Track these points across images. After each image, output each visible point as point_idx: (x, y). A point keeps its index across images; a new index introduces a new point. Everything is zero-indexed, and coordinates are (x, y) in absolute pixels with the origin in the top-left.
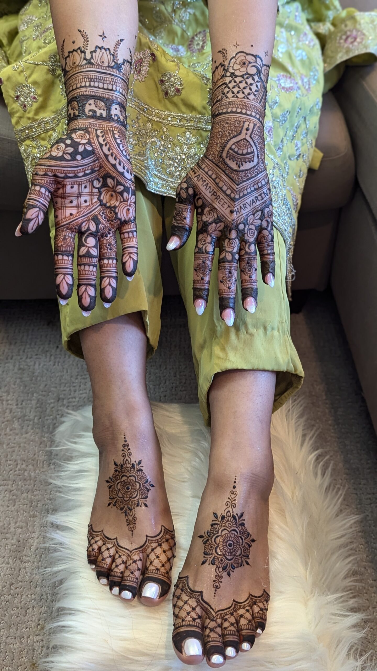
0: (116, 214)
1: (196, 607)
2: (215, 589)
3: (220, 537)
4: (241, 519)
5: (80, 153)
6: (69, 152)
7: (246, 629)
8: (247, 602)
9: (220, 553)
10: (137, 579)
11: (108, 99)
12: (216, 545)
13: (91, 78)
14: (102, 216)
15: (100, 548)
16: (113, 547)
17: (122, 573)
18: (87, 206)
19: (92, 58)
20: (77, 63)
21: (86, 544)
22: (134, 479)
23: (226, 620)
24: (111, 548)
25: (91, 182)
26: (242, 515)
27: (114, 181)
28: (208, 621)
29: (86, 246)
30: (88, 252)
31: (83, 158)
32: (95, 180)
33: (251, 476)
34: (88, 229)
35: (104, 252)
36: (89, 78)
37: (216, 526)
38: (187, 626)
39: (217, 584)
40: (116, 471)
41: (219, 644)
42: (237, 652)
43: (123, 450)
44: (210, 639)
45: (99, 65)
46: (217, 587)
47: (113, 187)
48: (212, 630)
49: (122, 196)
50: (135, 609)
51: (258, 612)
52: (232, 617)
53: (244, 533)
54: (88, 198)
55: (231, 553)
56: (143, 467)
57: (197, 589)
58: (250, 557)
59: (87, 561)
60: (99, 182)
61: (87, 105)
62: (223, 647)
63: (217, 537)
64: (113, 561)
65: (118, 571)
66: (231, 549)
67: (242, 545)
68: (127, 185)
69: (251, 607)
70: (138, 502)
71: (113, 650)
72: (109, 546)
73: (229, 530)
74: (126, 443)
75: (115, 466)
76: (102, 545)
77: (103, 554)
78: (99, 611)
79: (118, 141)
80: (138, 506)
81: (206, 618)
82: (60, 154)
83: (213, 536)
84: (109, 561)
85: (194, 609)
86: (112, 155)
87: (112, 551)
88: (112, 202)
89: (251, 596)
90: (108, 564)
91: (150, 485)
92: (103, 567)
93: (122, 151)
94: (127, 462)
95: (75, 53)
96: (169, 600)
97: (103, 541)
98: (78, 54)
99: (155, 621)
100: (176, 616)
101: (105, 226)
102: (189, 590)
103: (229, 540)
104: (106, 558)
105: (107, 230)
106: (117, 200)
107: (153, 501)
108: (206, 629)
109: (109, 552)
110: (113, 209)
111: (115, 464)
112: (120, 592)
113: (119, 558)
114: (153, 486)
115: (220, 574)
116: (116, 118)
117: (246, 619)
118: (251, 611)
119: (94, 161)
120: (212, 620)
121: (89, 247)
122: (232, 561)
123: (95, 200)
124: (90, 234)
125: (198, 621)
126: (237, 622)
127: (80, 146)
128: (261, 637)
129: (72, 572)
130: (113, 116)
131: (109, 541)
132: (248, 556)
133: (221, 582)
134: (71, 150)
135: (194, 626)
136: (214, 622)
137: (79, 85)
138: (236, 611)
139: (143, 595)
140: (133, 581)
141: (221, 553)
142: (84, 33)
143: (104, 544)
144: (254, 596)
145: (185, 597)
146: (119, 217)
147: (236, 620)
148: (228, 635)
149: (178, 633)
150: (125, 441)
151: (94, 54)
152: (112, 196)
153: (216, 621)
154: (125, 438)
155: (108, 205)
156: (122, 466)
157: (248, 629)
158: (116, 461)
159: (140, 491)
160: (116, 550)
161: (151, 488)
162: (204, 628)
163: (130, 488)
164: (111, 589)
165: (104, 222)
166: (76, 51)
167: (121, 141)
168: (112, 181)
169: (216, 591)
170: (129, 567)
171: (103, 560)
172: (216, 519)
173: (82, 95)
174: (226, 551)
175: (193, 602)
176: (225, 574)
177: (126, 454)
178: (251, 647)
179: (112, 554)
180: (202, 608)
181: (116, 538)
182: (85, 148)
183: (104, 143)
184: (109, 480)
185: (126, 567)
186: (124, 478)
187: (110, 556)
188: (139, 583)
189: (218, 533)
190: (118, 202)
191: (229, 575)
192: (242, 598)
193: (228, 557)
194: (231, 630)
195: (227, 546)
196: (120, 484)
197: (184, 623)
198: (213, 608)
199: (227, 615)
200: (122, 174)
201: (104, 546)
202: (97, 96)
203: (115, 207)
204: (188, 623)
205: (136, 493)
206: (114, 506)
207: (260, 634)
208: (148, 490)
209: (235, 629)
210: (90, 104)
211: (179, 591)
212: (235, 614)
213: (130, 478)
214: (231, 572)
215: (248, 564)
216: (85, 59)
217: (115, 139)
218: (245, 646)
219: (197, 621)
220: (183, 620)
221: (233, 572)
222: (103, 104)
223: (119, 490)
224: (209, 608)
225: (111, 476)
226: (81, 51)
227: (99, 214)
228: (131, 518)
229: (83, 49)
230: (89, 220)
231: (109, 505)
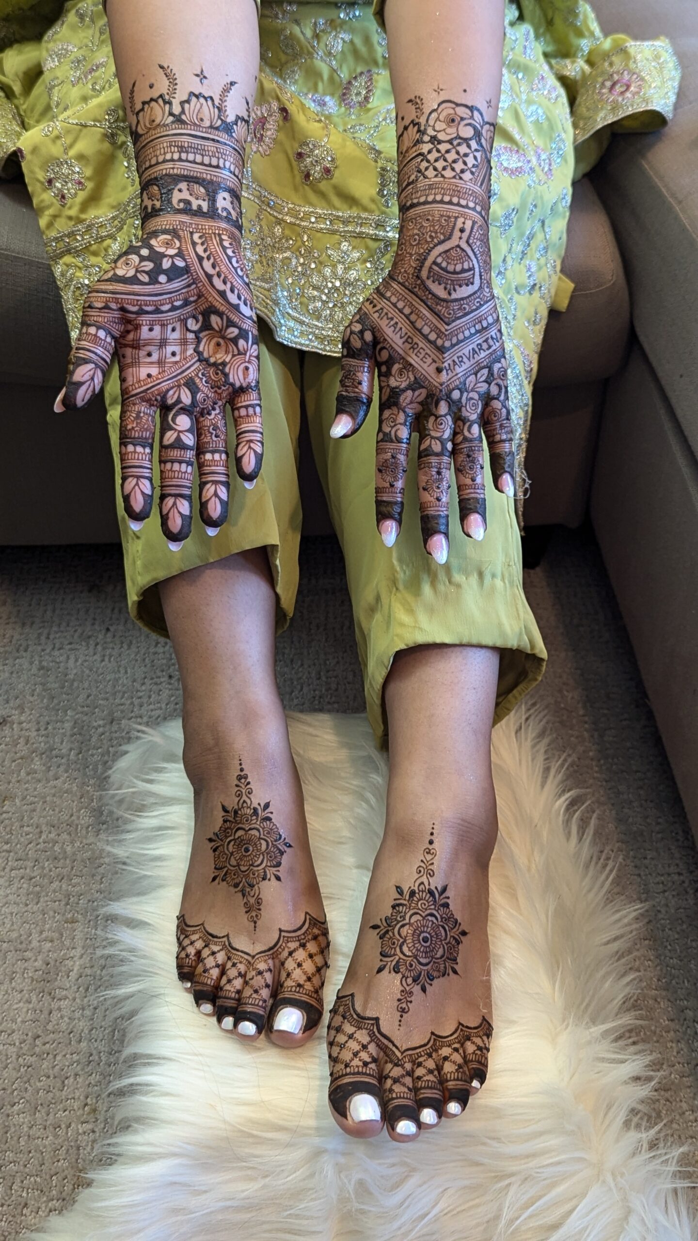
0: (226, 375)
1: (369, 1043)
2: (399, 1014)
3: (407, 927)
4: (444, 896)
5: (165, 272)
6: (147, 269)
7: (454, 1080)
8: (455, 1036)
9: (408, 953)
10: (265, 1001)
11: (211, 182)
12: (401, 940)
13: (182, 147)
14: (201, 379)
15: (198, 953)
16: (221, 950)
17: (239, 992)
18: (176, 363)
19: (183, 112)
20: (157, 121)
21: (175, 949)
22: (257, 834)
23: (420, 1065)
24: (219, 951)
25: (184, 322)
26: (444, 889)
27: (222, 319)
28: (389, 1066)
29: (176, 430)
30: (178, 439)
31: (170, 280)
32: (189, 317)
33: (459, 824)
34: (179, 401)
35: (205, 440)
36: (178, 146)
37: (401, 908)
38: (354, 1074)
39: (404, 1005)
40: (225, 821)
41: (409, 1103)
42: (440, 1116)
43: (237, 786)
44: (394, 1096)
45: (195, 124)
46: (403, 1011)
47: (221, 330)
48: (396, 1081)
49: (236, 345)
50: (263, 1053)
51: (474, 1053)
52: (430, 1059)
53: (447, 920)
54: (177, 349)
55: (426, 953)
56: (272, 813)
57: (369, 1014)
58: (458, 960)
59: (177, 976)
60: (197, 322)
61: (176, 192)
62: (416, 1107)
63: (403, 926)
64: (223, 973)
65: (232, 990)
66: (426, 947)
67: (445, 939)
68: (245, 326)
69: (462, 1045)
70: (265, 872)
71: (225, 1121)
72: (215, 948)
73: (424, 915)
74: (242, 774)
75: (223, 814)
76: (203, 948)
77: (206, 961)
78: (200, 1058)
79: (230, 252)
80: (264, 879)
81: (386, 1062)
82: (131, 273)
83: (396, 925)
84: (215, 973)
85: (364, 1047)
86: (219, 275)
87: (221, 957)
88: (218, 356)
89: (461, 1027)
90: (214, 978)
91: (285, 844)
92: (206, 984)
93: (236, 269)
94: (245, 805)
95: (153, 104)
96: (320, 1038)
97: (204, 941)
98: (160, 105)
99: (296, 1072)
100: (333, 1060)
101: (207, 396)
102: (355, 1016)
103: (424, 932)
104: (211, 968)
105: (210, 403)
106: (227, 352)
107: (291, 871)
108: (386, 1078)
109: (215, 958)
110: (220, 367)
111: (225, 809)
112: (236, 1025)
113: (233, 969)
114: (290, 846)
115: (408, 989)
116: (225, 214)
117: (454, 1063)
118: (461, 1051)
119: (189, 286)
120: (396, 1065)
121: (180, 432)
122: (429, 967)
123: (190, 351)
124: (181, 409)
125: (373, 1066)
126: (439, 1068)
127: (165, 260)
128: (480, 1093)
129: (153, 994)
130: (220, 211)
131: (215, 940)
132: (455, 960)
133: (411, 1002)
134: (149, 266)
135: (366, 1074)
136: (400, 1069)
137: (161, 159)
138: (436, 1051)
139: (276, 1028)
140: (257, 1005)
141: (410, 954)
142: (169, 71)
143: (206, 946)
144: (467, 1027)
145: (349, 1029)
146: (231, 380)
147: (437, 1065)
148: (425, 1088)
149: (339, 1087)
150: (242, 770)
151: (186, 106)
152: (218, 344)
153: (402, 1066)
154: (241, 764)
155: (212, 360)
156: (236, 812)
157: (458, 1080)
158: (226, 804)
159: (268, 854)
160: (226, 954)
161: (286, 848)
162: (382, 1077)
163: (251, 849)
164: (219, 1021)
165: (206, 390)
166: (156, 101)
167: (233, 252)
168: (219, 319)
169: (401, 1016)
170: (251, 982)
171: (204, 972)
172: (400, 897)
173: (166, 175)
174: (417, 950)
175: (363, 1036)
176: (417, 989)
177: (244, 791)
178: (463, 1109)
179: (220, 962)
180: (378, 1045)
181: (227, 936)
182: (173, 263)
183: (205, 255)
184: (214, 838)
185: (246, 983)
186: (240, 833)
187: (217, 966)
188: (268, 1009)
189: (404, 919)
190: (230, 356)
191: (424, 990)
192: (447, 1029)
193: (422, 960)
194: (428, 1081)
195: (420, 942)
196: (232, 843)
197: (348, 1070)
198: (398, 1045)
199: (421, 1056)
200: (236, 308)
201: (206, 949)
202: (192, 177)
203: (224, 364)
204: (356, 1070)
205: (261, 857)
206: (223, 880)
207: (477, 1089)
208: (282, 853)
209: (435, 1080)
210: (180, 190)
211: (338, 1019)
212: (434, 1055)
213: (250, 832)
214: (427, 986)
215: (455, 972)
216: (171, 114)
217: (224, 248)
218: (453, 1107)
219: (370, 1066)
220: (347, 1066)
221: (431, 985)
222: (202, 190)
223: (232, 854)
224: (390, 1046)
225: (217, 830)
226: (164, 101)
227: (197, 375)
228: (252, 901)
229: (167, 97)
230: (179, 386)
231: (214, 879)
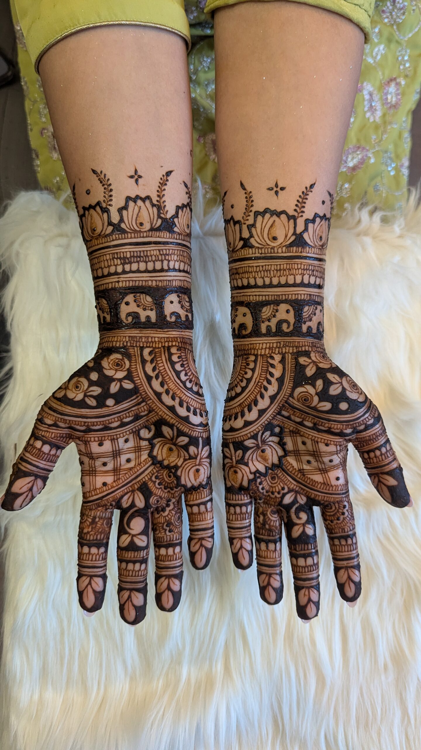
227: (150, 479)
